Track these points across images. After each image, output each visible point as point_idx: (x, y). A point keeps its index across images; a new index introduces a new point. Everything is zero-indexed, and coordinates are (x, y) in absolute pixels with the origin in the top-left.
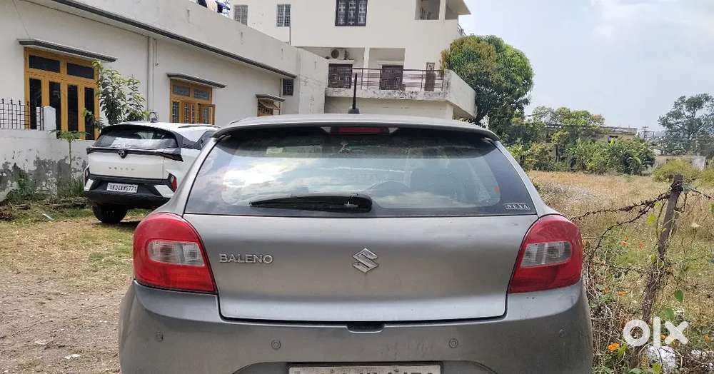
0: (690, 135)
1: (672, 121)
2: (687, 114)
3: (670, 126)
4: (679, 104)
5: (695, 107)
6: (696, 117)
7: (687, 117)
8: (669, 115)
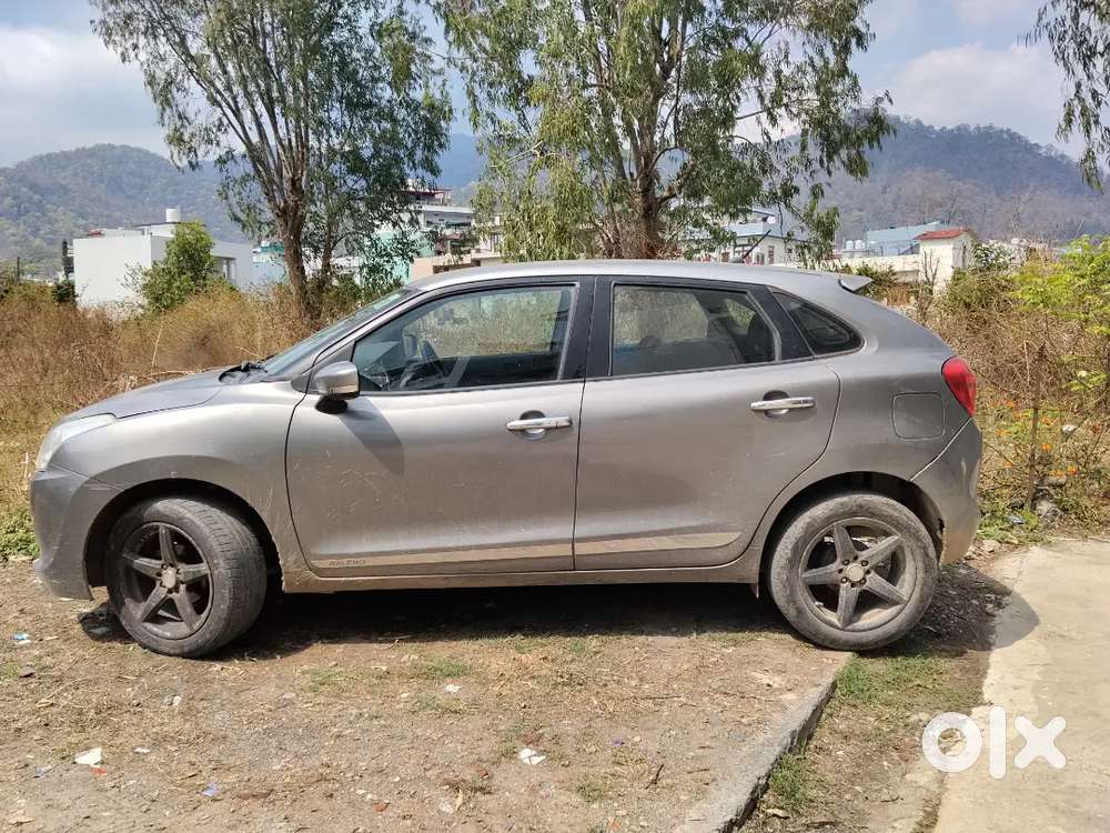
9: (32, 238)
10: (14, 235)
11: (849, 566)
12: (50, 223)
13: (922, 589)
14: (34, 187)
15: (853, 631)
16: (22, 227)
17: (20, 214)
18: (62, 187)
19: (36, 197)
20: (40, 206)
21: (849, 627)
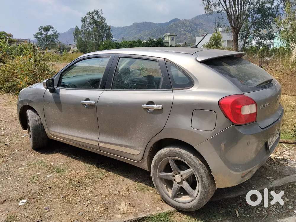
0: (47, 42)
1: (39, 36)
2: (44, 33)
3: (39, 38)
4: (40, 29)
5: (47, 31)
6: (48, 34)
7: (45, 35)
8: (38, 34)
9: (193, 37)
10: (189, 36)
11: (177, 175)
12: (198, 33)
13: (200, 195)
14: (195, 24)
15: (175, 201)
16: (192, 34)
17: (191, 31)
18: (201, 23)
19: (195, 27)
20: (196, 29)
21: (174, 199)
